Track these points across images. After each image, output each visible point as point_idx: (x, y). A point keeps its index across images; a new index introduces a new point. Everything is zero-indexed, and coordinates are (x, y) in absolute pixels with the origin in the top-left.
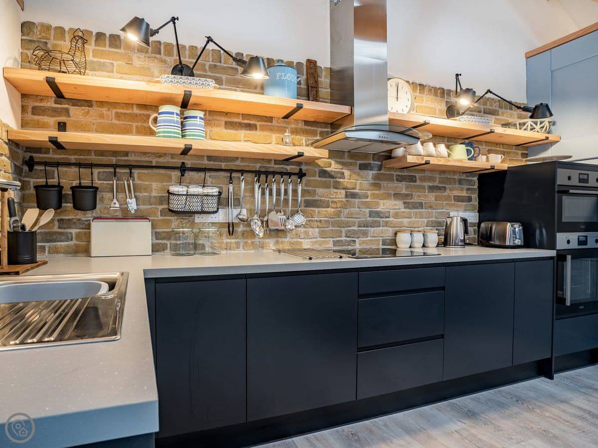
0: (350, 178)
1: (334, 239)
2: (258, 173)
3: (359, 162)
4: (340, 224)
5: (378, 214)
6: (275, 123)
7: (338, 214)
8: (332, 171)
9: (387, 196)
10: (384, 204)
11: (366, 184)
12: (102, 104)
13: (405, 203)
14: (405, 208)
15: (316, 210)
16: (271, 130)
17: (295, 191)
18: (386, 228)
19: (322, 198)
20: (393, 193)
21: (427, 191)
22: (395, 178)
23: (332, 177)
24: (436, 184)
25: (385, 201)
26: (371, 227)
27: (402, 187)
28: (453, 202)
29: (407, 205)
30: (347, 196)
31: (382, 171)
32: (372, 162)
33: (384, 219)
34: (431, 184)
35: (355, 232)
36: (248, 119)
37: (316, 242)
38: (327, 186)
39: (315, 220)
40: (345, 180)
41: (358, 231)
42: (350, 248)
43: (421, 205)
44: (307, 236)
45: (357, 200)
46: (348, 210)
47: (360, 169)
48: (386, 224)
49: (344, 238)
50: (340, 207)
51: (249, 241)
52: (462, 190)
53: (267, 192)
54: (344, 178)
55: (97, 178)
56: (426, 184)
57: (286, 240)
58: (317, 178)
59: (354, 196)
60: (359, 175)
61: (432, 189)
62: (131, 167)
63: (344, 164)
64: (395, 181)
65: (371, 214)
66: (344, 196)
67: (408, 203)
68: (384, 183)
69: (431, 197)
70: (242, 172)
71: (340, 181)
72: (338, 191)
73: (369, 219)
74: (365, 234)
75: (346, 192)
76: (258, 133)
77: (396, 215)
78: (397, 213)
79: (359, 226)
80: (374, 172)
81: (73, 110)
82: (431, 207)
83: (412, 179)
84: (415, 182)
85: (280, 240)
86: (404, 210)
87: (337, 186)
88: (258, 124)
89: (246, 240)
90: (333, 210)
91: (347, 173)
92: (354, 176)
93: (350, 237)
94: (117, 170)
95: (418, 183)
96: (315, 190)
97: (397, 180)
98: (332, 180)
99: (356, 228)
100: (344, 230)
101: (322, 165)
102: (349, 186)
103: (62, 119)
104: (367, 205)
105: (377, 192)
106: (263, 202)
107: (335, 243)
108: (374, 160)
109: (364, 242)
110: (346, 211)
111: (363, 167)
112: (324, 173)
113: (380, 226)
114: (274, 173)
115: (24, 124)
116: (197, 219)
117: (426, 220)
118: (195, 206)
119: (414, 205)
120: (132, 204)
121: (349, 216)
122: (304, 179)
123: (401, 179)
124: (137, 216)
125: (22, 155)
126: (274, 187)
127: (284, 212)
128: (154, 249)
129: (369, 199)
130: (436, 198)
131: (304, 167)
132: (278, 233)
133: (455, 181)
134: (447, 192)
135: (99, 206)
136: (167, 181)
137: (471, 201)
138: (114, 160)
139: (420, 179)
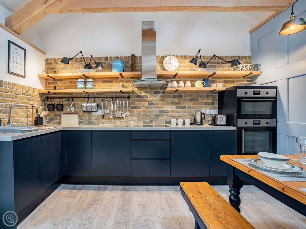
0: (150, 97)
1: (144, 121)
2: (112, 98)
3: (154, 91)
4: (146, 115)
5: (163, 111)
6: (119, 79)
7: (145, 111)
8: (142, 95)
9: (168, 104)
10: (166, 107)
11: (157, 99)
12: (65, 79)
13: (176, 106)
14: (177, 108)
15: (136, 110)
16: (118, 82)
17: (126, 103)
18: (167, 117)
19: (138, 106)
20: (170, 102)
21: (188, 101)
22: (171, 96)
23: (142, 97)
24: (194, 97)
25: (166, 106)
26: (160, 116)
27: (176, 100)
28: (203, 105)
29: (177, 107)
30: (149, 104)
31: (165, 94)
32: (160, 90)
33: (166, 113)
34: (191, 98)
35: (152, 118)
36: (109, 79)
37: (136, 122)
38: (140, 101)
39: (135, 114)
40: (148, 98)
41: (154, 118)
42: (150, 124)
43: (185, 107)
44: (132, 119)
45: (153, 106)
46: (149, 110)
47: (154, 93)
48: (167, 115)
49: (147, 121)
50: (146, 109)
51: (110, 121)
52: (208, 100)
53: (115, 104)
54: (147, 98)
55: (64, 101)
56: (188, 98)
57: (124, 121)
58: (136, 98)
59: (152, 104)
60: (154, 96)
61: (191, 100)
62: (72, 98)
63: (147, 92)
64: (172, 98)
65: (160, 111)
66: (147, 104)
67: (178, 106)
68: (166, 99)
69: (191, 104)
70: (107, 97)
71: (145, 99)
72: (145, 102)
73: (159, 113)
74: (157, 119)
75: (148, 103)
76: (113, 83)
77: (172, 112)
78: (172, 110)
79: (154, 116)
80: (161, 94)
81: (58, 82)
82: (190, 108)
83: (181, 96)
84: (182, 97)
85: (122, 121)
86: (176, 109)
88: (113, 80)
89: (109, 121)
90: (142, 110)
91: (148, 95)
92: (152, 97)
93: (150, 120)
94: (69, 99)
95: (183, 98)
96: (135, 103)
97: (173, 97)
98: (142, 98)
99: (153, 117)
100: (147, 117)
101: (138, 93)
102: (149, 100)
103: (55, 85)
104: (158, 108)
105: (163, 102)
106: (114, 107)
107: (143, 122)
108: (161, 90)
109: (156, 122)
110: (148, 110)
111: (156, 93)
112: (138, 96)
113: (164, 116)
114: (118, 97)
115: (46, 87)
116: (93, 113)
117: (188, 113)
118: (89, 109)
119: (181, 108)
120: (73, 109)
121: (149, 112)
122: (131, 99)
123: (174, 97)
124: (75, 113)
125: (45, 96)
126: (118, 102)
127: (122, 111)
128: (80, 123)
129: (159, 105)
130: (193, 104)
131: (131, 94)
132: (121, 118)
133: (204, 96)
134: (200, 101)
135: (64, 110)
136: (84, 102)
137: (214, 104)
138: (68, 96)
139: (185, 96)
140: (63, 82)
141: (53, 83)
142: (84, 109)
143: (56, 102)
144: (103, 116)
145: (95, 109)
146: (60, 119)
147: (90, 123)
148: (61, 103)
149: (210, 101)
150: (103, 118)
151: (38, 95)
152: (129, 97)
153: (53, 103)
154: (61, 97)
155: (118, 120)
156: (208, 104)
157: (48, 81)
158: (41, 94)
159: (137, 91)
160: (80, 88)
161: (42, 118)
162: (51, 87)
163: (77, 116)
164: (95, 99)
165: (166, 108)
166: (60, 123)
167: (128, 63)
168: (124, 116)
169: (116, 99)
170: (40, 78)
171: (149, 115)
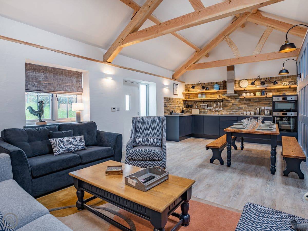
0: (233, 101)
2: (214, 101)
4: (231, 110)
5: (240, 108)
9: (243, 104)
11: (237, 102)
15: (226, 107)
16: (217, 94)
17: (221, 104)
21: (254, 102)
23: (229, 101)
24: (257, 100)
26: (238, 110)
27: (247, 102)
28: (263, 105)
29: (248, 106)
30: (232, 104)
36: (213, 93)
37: (226, 113)
38: (228, 103)
39: (225, 109)
43: (252, 106)
44: (224, 112)
48: (242, 110)
49: (232, 112)
50: (231, 107)
52: (266, 101)
53: (216, 104)
55: (193, 103)
57: (220, 112)
58: (226, 102)
59: (234, 104)
60: (235, 100)
61: (256, 102)
62: (197, 102)
63: (231, 98)
65: (238, 108)
69: (255, 104)
70: (212, 101)
74: (237, 112)
76: (215, 95)
77: (245, 108)
81: (190, 95)
82: (255, 106)
87: (230, 103)
89: (213, 112)
90: (229, 107)
91: (232, 100)
92: (234, 100)
96: (226, 104)
99: (235, 110)
100: (232, 111)
104: (237, 106)
105: (240, 103)
106: (215, 106)
107: (230, 113)
111: (236, 99)
112: (227, 100)
113: (240, 110)
114: (217, 101)
115: (185, 97)
116: (206, 109)
117: (254, 109)
118: (204, 107)
119: (250, 106)
120: (197, 107)
121: (233, 108)
122: (223, 102)
123: (246, 100)
124: (198, 108)
125: (185, 101)
126: (217, 104)
127: (219, 108)
128: (200, 113)
129: (238, 105)
130: (257, 104)
131: (223, 100)
132: (218, 111)
133: (263, 100)
134: (261, 102)
135: (193, 107)
136: (201, 104)
137: (270, 104)
138: (195, 101)
139: (252, 100)
140: (192, 95)
141: (188, 95)
142: (202, 107)
143: (190, 104)
144: (210, 110)
145: (206, 107)
146: (191, 111)
147: (204, 113)
148: (192, 104)
149: (267, 102)
150: (210, 111)
151: (182, 101)
152: (222, 101)
153: (188, 104)
154: (191, 101)
155: (217, 112)
156: (267, 104)
157: (186, 95)
158: (183, 101)
159: (227, 98)
160: (199, 98)
161: (184, 111)
162: (187, 97)
163: (198, 110)
164: (207, 102)
165: (241, 106)
166: (191, 113)
167: (222, 85)
168: (220, 110)
169: (216, 102)
170: (183, 94)
171: (232, 110)
